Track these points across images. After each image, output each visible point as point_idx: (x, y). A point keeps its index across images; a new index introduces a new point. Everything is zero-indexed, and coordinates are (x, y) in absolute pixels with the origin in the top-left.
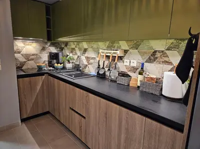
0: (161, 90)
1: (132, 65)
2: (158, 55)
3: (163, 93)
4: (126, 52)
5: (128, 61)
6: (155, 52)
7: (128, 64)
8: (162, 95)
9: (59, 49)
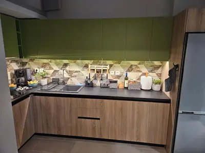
0: (141, 86)
1: (117, 74)
2: (134, 67)
3: (143, 88)
4: (111, 66)
5: (113, 72)
6: (132, 66)
7: (113, 74)
8: (141, 89)
9: (19, 65)
